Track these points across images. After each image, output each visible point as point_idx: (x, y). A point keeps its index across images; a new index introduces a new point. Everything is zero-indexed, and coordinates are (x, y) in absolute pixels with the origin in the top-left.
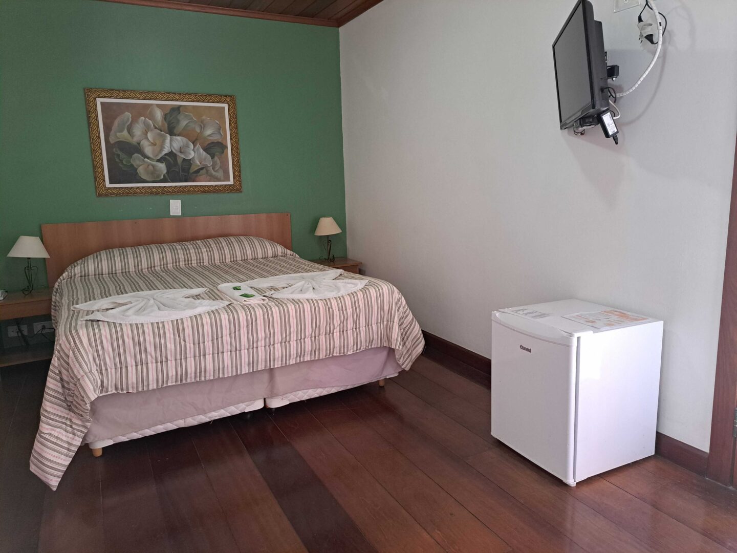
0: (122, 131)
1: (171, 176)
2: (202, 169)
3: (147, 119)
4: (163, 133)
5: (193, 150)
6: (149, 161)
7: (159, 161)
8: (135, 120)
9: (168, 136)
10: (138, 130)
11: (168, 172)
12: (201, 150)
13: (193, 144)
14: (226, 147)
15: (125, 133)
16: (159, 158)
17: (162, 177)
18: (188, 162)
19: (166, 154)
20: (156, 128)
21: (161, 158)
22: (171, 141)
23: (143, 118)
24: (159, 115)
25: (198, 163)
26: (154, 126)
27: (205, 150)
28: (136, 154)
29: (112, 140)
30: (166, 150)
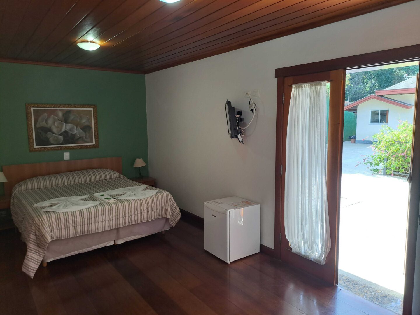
0: (43, 122)
1: (66, 142)
2: (80, 138)
3: (55, 116)
4: (62, 122)
5: (76, 130)
6: (55, 135)
7: (60, 135)
8: (49, 117)
9: (65, 123)
10: (50, 122)
11: (64, 140)
12: (80, 130)
13: (76, 127)
14: (92, 128)
15: (44, 123)
16: (60, 133)
17: (61, 142)
18: (73, 135)
19: (63, 132)
20: (59, 120)
21: (61, 134)
22: (66, 126)
23: (53, 116)
24: (60, 114)
25: (79, 135)
26: (58, 119)
27: (82, 129)
28: (49, 132)
29: (38, 126)
30: (63, 130)
